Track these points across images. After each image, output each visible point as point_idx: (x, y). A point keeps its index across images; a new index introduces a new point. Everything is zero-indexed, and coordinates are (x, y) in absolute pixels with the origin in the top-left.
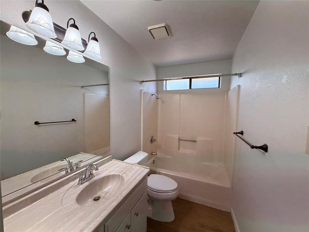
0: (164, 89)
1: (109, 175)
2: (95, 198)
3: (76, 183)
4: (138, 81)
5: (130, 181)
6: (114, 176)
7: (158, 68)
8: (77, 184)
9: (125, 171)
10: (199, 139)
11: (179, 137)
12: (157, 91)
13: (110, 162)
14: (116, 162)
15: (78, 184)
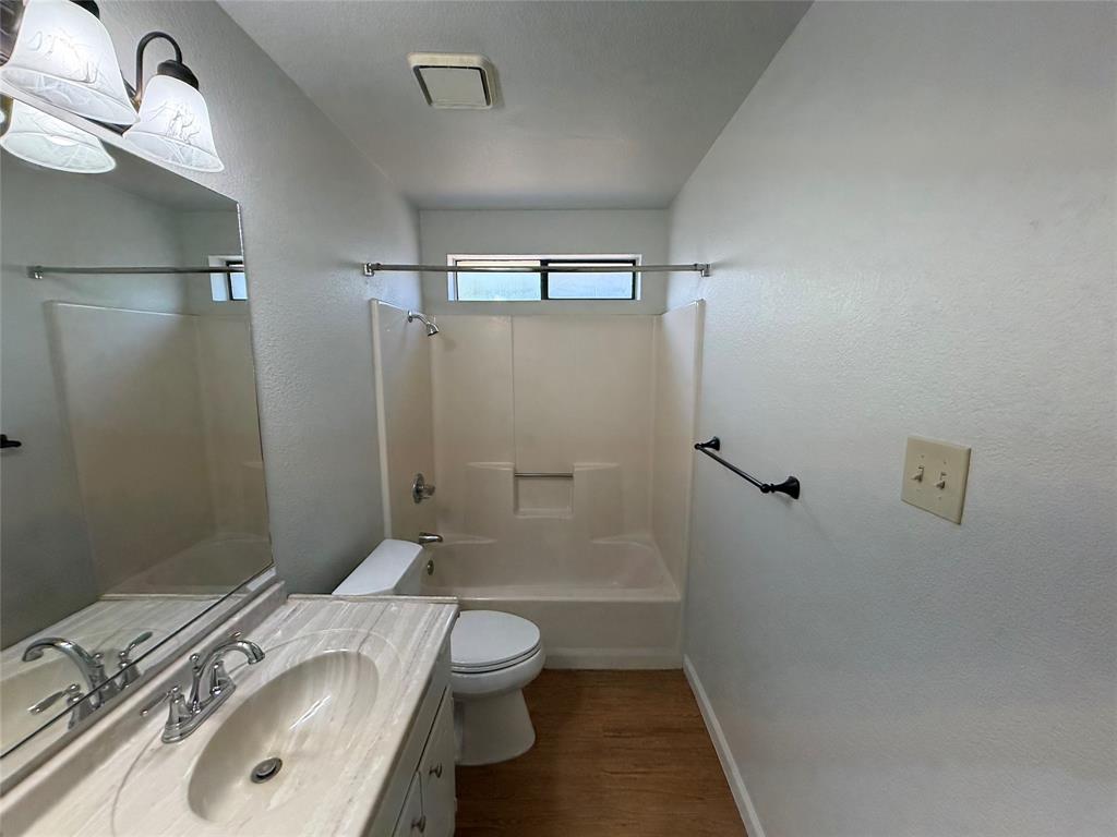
0: (451, 298)
1: (297, 663)
2: (260, 767)
3: (154, 737)
4: (359, 266)
5: (403, 663)
6: (320, 664)
7: (421, 211)
8: (157, 742)
9: (363, 631)
10: (580, 467)
11: (515, 469)
12: (426, 303)
13: (284, 611)
14: (308, 602)
15: (166, 740)
